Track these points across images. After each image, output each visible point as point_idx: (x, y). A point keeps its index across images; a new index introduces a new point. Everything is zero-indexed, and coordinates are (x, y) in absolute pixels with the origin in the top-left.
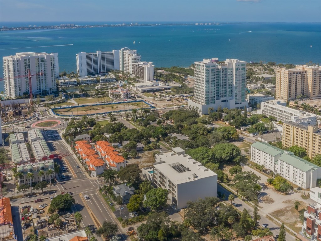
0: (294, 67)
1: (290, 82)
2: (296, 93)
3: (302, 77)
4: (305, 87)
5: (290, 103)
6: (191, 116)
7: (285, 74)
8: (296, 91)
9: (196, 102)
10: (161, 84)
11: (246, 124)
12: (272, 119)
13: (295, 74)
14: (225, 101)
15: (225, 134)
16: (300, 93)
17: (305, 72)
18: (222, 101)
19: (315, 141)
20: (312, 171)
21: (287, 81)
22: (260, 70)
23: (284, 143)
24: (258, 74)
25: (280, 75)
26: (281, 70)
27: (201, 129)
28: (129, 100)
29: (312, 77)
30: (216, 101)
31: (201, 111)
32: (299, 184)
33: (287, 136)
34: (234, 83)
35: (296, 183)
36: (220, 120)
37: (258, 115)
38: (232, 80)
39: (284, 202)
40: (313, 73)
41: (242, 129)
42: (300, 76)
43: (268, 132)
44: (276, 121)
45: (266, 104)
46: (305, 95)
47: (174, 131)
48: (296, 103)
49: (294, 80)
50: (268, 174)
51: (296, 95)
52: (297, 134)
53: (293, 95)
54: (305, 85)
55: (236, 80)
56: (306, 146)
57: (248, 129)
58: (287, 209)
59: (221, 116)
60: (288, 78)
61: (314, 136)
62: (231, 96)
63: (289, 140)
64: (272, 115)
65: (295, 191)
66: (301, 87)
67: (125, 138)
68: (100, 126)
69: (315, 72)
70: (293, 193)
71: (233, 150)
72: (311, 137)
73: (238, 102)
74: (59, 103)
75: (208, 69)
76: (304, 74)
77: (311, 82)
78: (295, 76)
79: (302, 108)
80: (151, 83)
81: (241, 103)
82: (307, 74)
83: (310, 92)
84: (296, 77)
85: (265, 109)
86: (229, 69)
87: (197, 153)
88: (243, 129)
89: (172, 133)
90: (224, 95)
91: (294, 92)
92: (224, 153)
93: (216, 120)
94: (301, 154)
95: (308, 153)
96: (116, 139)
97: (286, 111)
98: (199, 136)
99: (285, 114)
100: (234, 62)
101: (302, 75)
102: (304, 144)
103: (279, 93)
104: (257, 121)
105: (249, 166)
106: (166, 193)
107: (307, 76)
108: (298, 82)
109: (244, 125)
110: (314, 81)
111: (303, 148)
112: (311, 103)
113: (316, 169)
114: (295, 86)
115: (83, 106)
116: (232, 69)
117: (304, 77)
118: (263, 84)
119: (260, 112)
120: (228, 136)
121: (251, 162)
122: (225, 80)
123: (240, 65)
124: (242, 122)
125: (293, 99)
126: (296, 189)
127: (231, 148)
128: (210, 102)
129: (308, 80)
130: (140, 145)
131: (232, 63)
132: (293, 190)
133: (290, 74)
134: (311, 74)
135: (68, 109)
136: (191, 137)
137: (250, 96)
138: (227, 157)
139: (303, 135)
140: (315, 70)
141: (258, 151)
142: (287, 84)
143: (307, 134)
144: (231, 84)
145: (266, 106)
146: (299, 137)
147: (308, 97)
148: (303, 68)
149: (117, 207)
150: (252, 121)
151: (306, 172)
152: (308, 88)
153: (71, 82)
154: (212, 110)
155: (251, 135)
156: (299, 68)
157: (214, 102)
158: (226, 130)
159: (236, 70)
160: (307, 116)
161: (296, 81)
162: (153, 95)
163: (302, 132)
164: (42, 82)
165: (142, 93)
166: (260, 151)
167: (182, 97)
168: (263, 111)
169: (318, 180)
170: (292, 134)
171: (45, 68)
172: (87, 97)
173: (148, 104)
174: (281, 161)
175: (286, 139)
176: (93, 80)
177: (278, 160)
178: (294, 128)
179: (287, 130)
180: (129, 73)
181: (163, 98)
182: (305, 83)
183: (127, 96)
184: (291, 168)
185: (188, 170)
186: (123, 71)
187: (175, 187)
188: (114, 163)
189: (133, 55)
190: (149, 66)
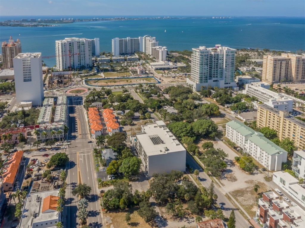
0: (280, 55)
2: (280, 77)
3: (286, 64)
4: (289, 72)
5: (274, 86)
6: (184, 93)
7: (271, 61)
8: (280, 76)
9: (192, 81)
10: (171, 64)
11: (229, 102)
12: (254, 99)
13: (280, 61)
14: (216, 81)
15: (208, 110)
16: (284, 77)
17: (290, 60)
18: (214, 81)
20: (277, 155)
21: (272, 66)
22: (255, 55)
23: (258, 124)
24: (252, 59)
25: (266, 61)
26: (267, 57)
27: (189, 104)
28: (143, 75)
29: (296, 64)
30: (208, 80)
31: (195, 88)
32: (265, 165)
33: (261, 118)
34: (224, 67)
35: (262, 164)
36: (210, 97)
37: (242, 94)
38: (222, 64)
39: (246, 182)
40: (296, 60)
41: (225, 106)
42: (284, 63)
43: (248, 111)
44: (257, 101)
45: (250, 86)
46: (288, 79)
48: (279, 86)
49: (278, 65)
50: (238, 151)
51: (280, 79)
52: (270, 117)
53: (277, 79)
54: (289, 71)
55: (226, 64)
56: (277, 129)
57: (231, 107)
58: (248, 190)
59: (210, 93)
60: (273, 64)
61: (284, 121)
62: (221, 77)
63: (262, 121)
64: (255, 96)
65: (260, 171)
66: (285, 72)
67: (127, 107)
68: (113, 96)
69: (298, 60)
70: (257, 174)
71: (209, 126)
72: (282, 121)
73: (227, 82)
74: (91, 75)
75: (202, 54)
76: (288, 61)
77: (294, 68)
79: (284, 90)
80: (163, 62)
81: (229, 83)
82: (291, 61)
83: (293, 77)
84: (281, 64)
85: (249, 90)
86: (221, 55)
87: (177, 126)
88: (227, 107)
90: (216, 76)
91: (279, 76)
92: (201, 129)
93: (206, 96)
94: (271, 135)
95: (279, 135)
97: (267, 93)
98: (186, 110)
99: (265, 95)
100: (225, 49)
101: (286, 62)
103: (265, 76)
104: (240, 101)
105: (223, 142)
107: (291, 63)
108: (282, 67)
109: (228, 103)
110: (297, 67)
111: (274, 130)
112: (292, 87)
113: (281, 153)
114: (279, 71)
115: (108, 78)
116: (223, 55)
117: (288, 63)
118: (254, 67)
119: (244, 92)
120: (211, 112)
121: (226, 138)
122: (217, 64)
123: (230, 52)
124: (226, 100)
125: (277, 82)
126: (260, 169)
127: (207, 125)
128: (203, 81)
129: (291, 67)
130: (137, 114)
131: (223, 50)
132: (258, 170)
133: (275, 60)
134: (295, 61)
135: (96, 81)
136: (180, 111)
137: (239, 78)
138: (203, 132)
139: (275, 118)
140: (299, 58)
141: (232, 129)
142: (272, 69)
143: (279, 118)
144: (222, 67)
145: (250, 88)
146: (272, 119)
147: (291, 81)
148: (288, 56)
149: (101, 168)
150: (235, 100)
151: (271, 155)
152: (291, 73)
154: (204, 88)
155: (232, 112)
156: (284, 56)
157: (207, 82)
158: (209, 107)
159: (226, 56)
160: (285, 99)
161: (281, 67)
162: (163, 72)
163: (274, 116)
164: (82, 59)
165: (155, 70)
166: (233, 129)
167: (184, 75)
168: (247, 91)
169: (283, 164)
170: (265, 116)
171: (84, 50)
172: (113, 72)
173: (156, 80)
174: (250, 141)
175: (260, 120)
176: (122, 59)
177: (248, 140)
178: (267, 111)
179: (261, 112)
180: (149, 54)
181: (169, 75)
182: (289, 69)
183: (142, 72)
184: (259, 149)
185: (163, 142)
186: (145, 53)
187: (147, 158)
188: (110, 129)
189: (152, 41)
190: (163, 50)
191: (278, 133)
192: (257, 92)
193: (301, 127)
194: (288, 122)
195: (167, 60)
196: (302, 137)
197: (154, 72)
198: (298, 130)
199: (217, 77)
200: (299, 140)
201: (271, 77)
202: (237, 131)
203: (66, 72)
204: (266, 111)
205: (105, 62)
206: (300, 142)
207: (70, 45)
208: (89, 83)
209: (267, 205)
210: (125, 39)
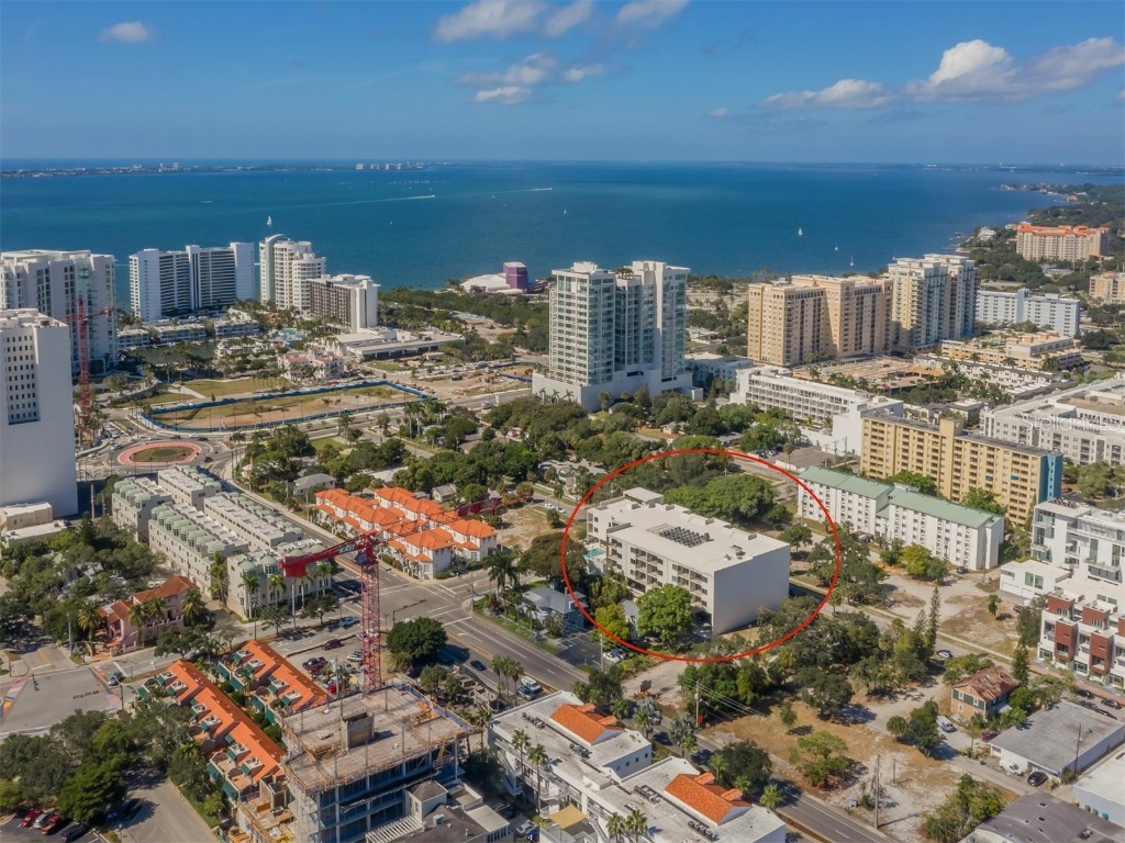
0: (790, 279)
1: (789, 320)
2: (801, 349)
3: (815, 306)
4: (822, 332)
7: (776, 300)
8: (801, 344)
9: (560, 380)
10: (404, 338)
11: (724, 429)
12: (776, 416)
13: (799, 298)
14: (635, 374)
16: (811, 349)
17: (822, 293)
18: (629, 375)
19: (960, 456)
20: (988, 525)
21: (782, 316)
25: (759, 303)
26: (763, 290)
28: (346, 380)
30: (614, 373)
31: (579, 401)
32: (957, 559)
33: (874, 451)
34: (659, 325)
36: (645, 424)
38: (651, 316)
42: (810, 302)
45: (754, 377)
46: (824, 353)
47: (548, 456)
49: (797, 313)
51: (801, 354)
52: (906, 443)
54: (822, 327)
55: (664, 317)
56: (934, 472)
57: (735, 443)
60: (786, 309)
61: (957, 444)
62: (649, 360)
63: (881, 459)
64: (779, 405)
69: (847, 292)
71: (762, 489)
72: (948, 448)
73: (668, 374)
76: (818, 296)
77: (838, 318)
78: (799, 305)
80: (376, 333)
81: (675, 378)
82: (826, 299)
83: (835, 346)
84: (802, 307)
85: (755, 390)
86: (646, 288)
89: (547, 460)
90: (633, 356)
92: (743, 500)
95: (940, 488)
96: (415, 481)
97: (817, 391)
99: (814, 399)
100: (658, 268)
101: (814, 301)
102: (927, 466)
103: (758, 349)
107: (826, 304)
108: (806, 319)
110: (845, 315)
112: (850, 372)
115: (226, 402)
116: (654, 287)
117: (819, 305)
119: (738, 398)
122: (636, 317)
123: (673, 278)
125: (796, 365)
126: (952, 572)
128: (600, 376)
131: (651, 272)
132: (950, 575)
133: (790, 296)
134: (839, 297)
135: (188, 412)
139: (925, 444)
140: (848, 288)
141: (823, 489)
142: (781, 325)
143: (938, 440)
144: (649, 327)
145: (757, 382)
146: (913, 449)
147: (831, 358)
148: (815, 284)
149: (555, 643)
150: (737, 420)
151: (977, 529)
152: (829, 334)
153: (134, 336)
154: (609, 398)
156: (801, 283)
157: (609, 378)
159: (663, 291)
160: (880, 401)
161: (803, 318)
162: (402, 365)
163: (921, 437)
165: (365, 361)
166: (828, 488)
167: (486, 369)
168: (748, 395)
171: (90, 297)
172: (212, 377)
173: (408, 391)
174: (896, 506)
175: (872, 457)
176: (195, 330)
177: (887, 508)
178: (896, 427)
180: (292, 308)
182: (822, 321)
183: (332, 370)
184: (931, 522)
185: (707, 538)
186: (272, 303)
187: (705, 580)
188: (469, 540)
189: (302, 257)
190: (365, 287)
191: (936, 483)
192: (784, 392)
193: (1011, 452)
194: (967, 448)
195: (380, 323)
196: (1016, 478)
197: (368, 366)
198: (1005, 460)
199: (636, 360)
200: (1008, 487)
201: (781, 348)
202: (844, 492)
204: (892, 429)
205: (132, 348)
206: (1013, 493)
207: (39, 281)
208: (164, 422)
209: (1067, 620)
210: (180, 252)
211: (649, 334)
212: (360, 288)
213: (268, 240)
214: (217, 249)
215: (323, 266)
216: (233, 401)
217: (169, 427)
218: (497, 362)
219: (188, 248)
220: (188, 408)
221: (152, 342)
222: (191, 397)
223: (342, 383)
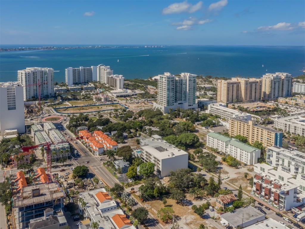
0: (231, 79)
2: (232, 98)
3: (237, 86)
4: (239, 94)
5: (228, 106)
6: (158, 114)
7: (224, 84)
8: (232, 97)
9: (159, 104)
10: (129, 92)
11: (199, 120)
12: (217, 117)
13: (232, 84)
14: (181, 104)
15: (186, 127)
16: (235, 98)
18: (179, 104)
20: (254, 152)
21: (226, 89)
22: (201, 81)
23: (230, 133)
24: (200, 84)
25: (220, 85)
26: (221, 82)
27: (167, 123)
28: (108, 102)
29: (245, 86)
30: (175, 103)
31: (164, 110)
32: (245, 161)
33: (232, 128)
34: (188, 91)
35: (242, 161)
36: (179, 117)
37: (206, 114)
38: (186, 88)
39: (235, 173)
40: (245, 83)
41: (196, 124)
42: (235, 86)
43: (215, 126)
44: (220, 118)
45: (212, 106)
46: (239, 100)
47: (147, 125)
48: (234, 105)
49: (231, 88)
50: (221, 154)
51: (232, 100)
52: (240, 127)
53: (230, 100)
54: (239, 92)
55: (189, 88)
56: (247, 136)
57: (201, 124)
58: (239, 178)
59: (179, 115)
60: (227, 87)
61: (253, 128)
62: (185, 100)
63: (234, 131)
64: (217, 114)
65: (243, 166)
66: (237, 94)
67: (114, 129)
68: (93, 121)
70: (241, 168)
72: (251, 129)
73: (190, 104)
74: (58, 104)
75: (169, 80)
76: (238, 84)
77: (244, 90)
78: (232, 86)
79: (238, 109)
80: (122, 90)
81: (192, 105)
82: (240, 84)
83: (243, 98)
84: (233, 87)
85: (212, 109)
86: (184, 80)
87: (169, 139)
88: (197, 124)
89: (146, 126)
91: (231, 98)
92: (188, 140)
93: (176, 117)
94: (243, 141)
95: (249, 140)
97: (227, 111)
98: (166, 128)
99: (227, 113)
101: (237, 85)
102: (245, 134)
103: (220, 98)
104: (207, 118)
105: (206, 149)
106: (154, 165)
107: (241, 86)
108: (234, 90)
109: (198, 121)
110: (246, 89)
111: (245, 136)
112: (245, 106)
113: (257, 150)
114: (232, 93)
116: (186, 80)
117: (238, 86)
118: (206, 92)
119: (207, 112)
120: (188, 128)
121: (208, 146)
122: (181, 88)
124: (196, 118)
125: (230, 103)
126: (243, 165)
127: (193, 136)
128: (170, 104)
129: (241, 89)
130: (125, 134)
131: (186, 76)
132: (241, 166)
133: (228, 84)
134: (244, 84)
136: (161, 129)
137: (198, 101)
138: (190, 142)
139: (245, 127)
141: (212, 138)
142: (226, 92)
143: (248, 126)
144: (185, 91)
146: (242, 128)
147: (241, 101)
148: (238, 80)
149: (118, 175)
150: (203, 118)
151: (250, 153)
152: (241, 95)
154: (171, 110)
155: (204, 128)
156: (234, 80)
157: (173, 105)
158: (186, 124)
159: (189, 81)
160: (244, 114)
161: (233, 90)
162: (125, 99)
163: (244, 125)
164: (45, 89)
165: (116, 97)
166: (214, 138)
167: (146, 101)
168: (210, 111)
169: (258, 159)
170: (236, 126)
171: (47, 79)
172: (76, 100)
173: (123, 106)
174: (230, 145)
175: (232, 130)
176: (78, 88)
177: (228, 145)
178: (238, 122)
179: (232, 123)
180: (104, 83)
181: (132, 102)
182: (239, 91)
183: (106, 100)
184: (239, 150)
185: (166, 150)
186: (100, 82)
187: (160, 161)
188: (110, 146)
189: (107, 70)
190: (120, 78)
191: (248, 139)
192: (219, 110)
193: (267, 131)
194: (256, 129)
195: (124, 88)
196: (268, 139)
197: (116, 99)
198: (265, 133)
199: (181, 100)
200: (266, 141)
201: (226, 98)
202: (217, 139)
203: (30, 102)
204: (236, 123)
205: (62, 92)
206: (267, 143)
207: (34, 75)
208: (58, 111)
209: (260, 182)
210: (78, 68)
211: (185, 93)
212: (119, 78)
213: (99, 65)
214: (88, 68)
215: (112, 72)
216: (77, 106)
217: (58, 112)
218: (150, 99)
219: (80, 67)
220: (66, 108)
221: (67, 91)
222: (68, 105)
223: (108, 103)
